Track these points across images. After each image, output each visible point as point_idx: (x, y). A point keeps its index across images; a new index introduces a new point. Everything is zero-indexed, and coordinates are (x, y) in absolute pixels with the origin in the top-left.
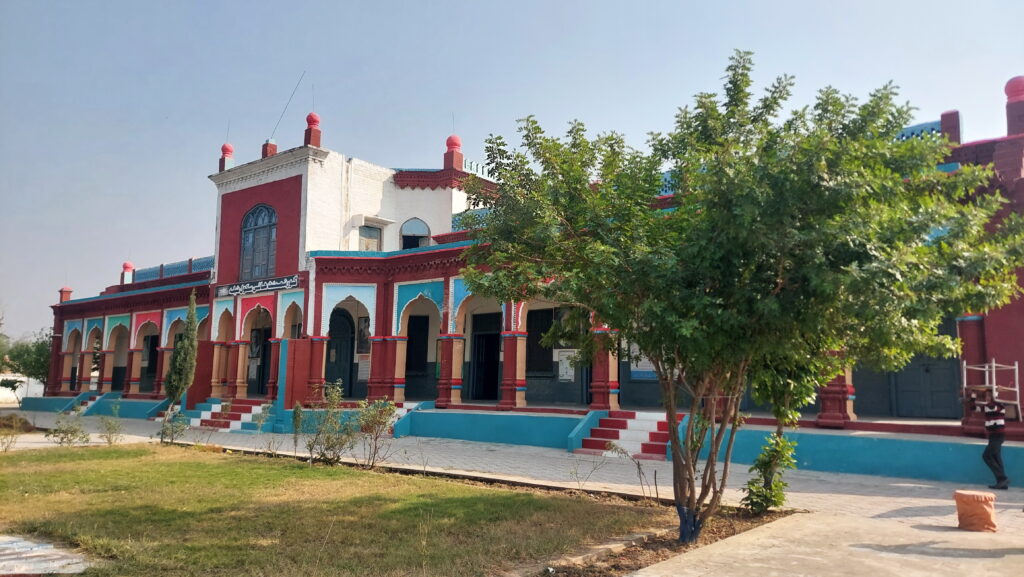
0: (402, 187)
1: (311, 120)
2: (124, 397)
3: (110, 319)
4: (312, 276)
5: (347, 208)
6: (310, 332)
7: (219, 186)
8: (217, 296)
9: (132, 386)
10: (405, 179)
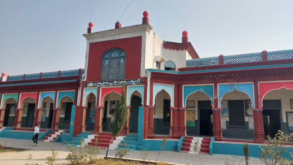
0: (166, 48)
1: (145, 14)
2: (14, 129)
3: (4, 95)
4: (149, 80)
5: (154, 53)
6: (148, 104)
7: (87, 39)
8: (86, 86)
9: (18, 125)
10: (168, 45)
